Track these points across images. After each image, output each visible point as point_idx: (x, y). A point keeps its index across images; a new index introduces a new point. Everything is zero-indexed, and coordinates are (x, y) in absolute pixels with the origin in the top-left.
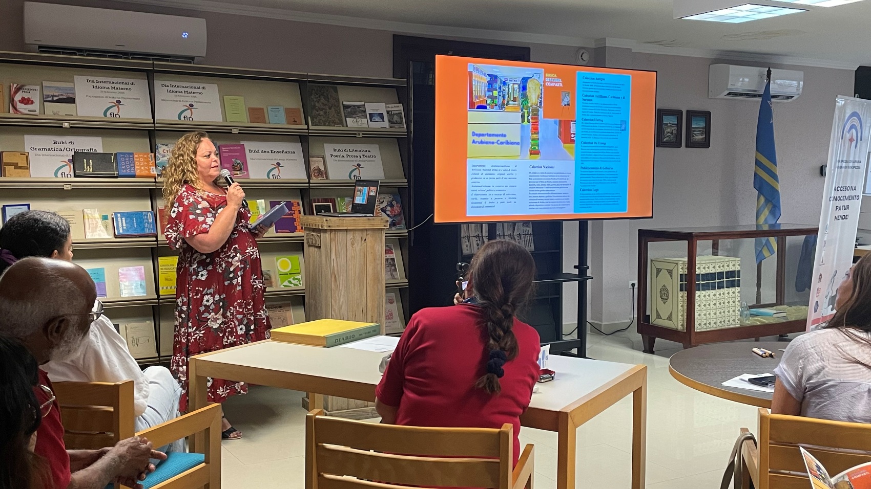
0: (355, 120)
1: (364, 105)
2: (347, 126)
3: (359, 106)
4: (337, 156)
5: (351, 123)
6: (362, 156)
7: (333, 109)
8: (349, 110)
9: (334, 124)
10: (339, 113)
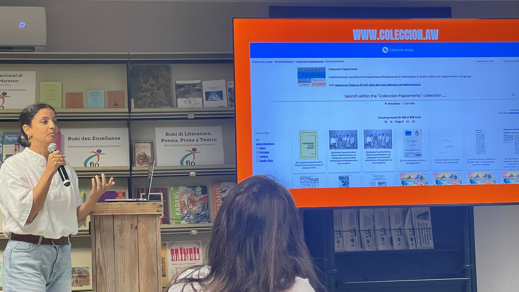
0: (188, 100)
1: (201, 83)
2: (177, 107)
3: (194, 85)
4: (169, 141)
5: (182, 103)
6: (200, 140)
7: (161, 89)
8: (182, 89)
9: (161, 104)
10: (168, 93)
